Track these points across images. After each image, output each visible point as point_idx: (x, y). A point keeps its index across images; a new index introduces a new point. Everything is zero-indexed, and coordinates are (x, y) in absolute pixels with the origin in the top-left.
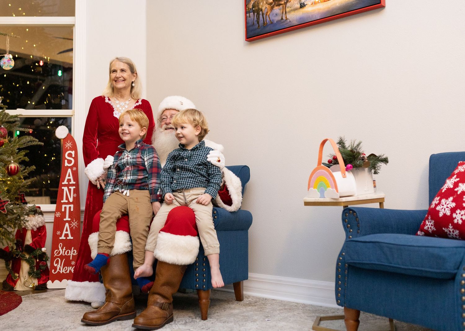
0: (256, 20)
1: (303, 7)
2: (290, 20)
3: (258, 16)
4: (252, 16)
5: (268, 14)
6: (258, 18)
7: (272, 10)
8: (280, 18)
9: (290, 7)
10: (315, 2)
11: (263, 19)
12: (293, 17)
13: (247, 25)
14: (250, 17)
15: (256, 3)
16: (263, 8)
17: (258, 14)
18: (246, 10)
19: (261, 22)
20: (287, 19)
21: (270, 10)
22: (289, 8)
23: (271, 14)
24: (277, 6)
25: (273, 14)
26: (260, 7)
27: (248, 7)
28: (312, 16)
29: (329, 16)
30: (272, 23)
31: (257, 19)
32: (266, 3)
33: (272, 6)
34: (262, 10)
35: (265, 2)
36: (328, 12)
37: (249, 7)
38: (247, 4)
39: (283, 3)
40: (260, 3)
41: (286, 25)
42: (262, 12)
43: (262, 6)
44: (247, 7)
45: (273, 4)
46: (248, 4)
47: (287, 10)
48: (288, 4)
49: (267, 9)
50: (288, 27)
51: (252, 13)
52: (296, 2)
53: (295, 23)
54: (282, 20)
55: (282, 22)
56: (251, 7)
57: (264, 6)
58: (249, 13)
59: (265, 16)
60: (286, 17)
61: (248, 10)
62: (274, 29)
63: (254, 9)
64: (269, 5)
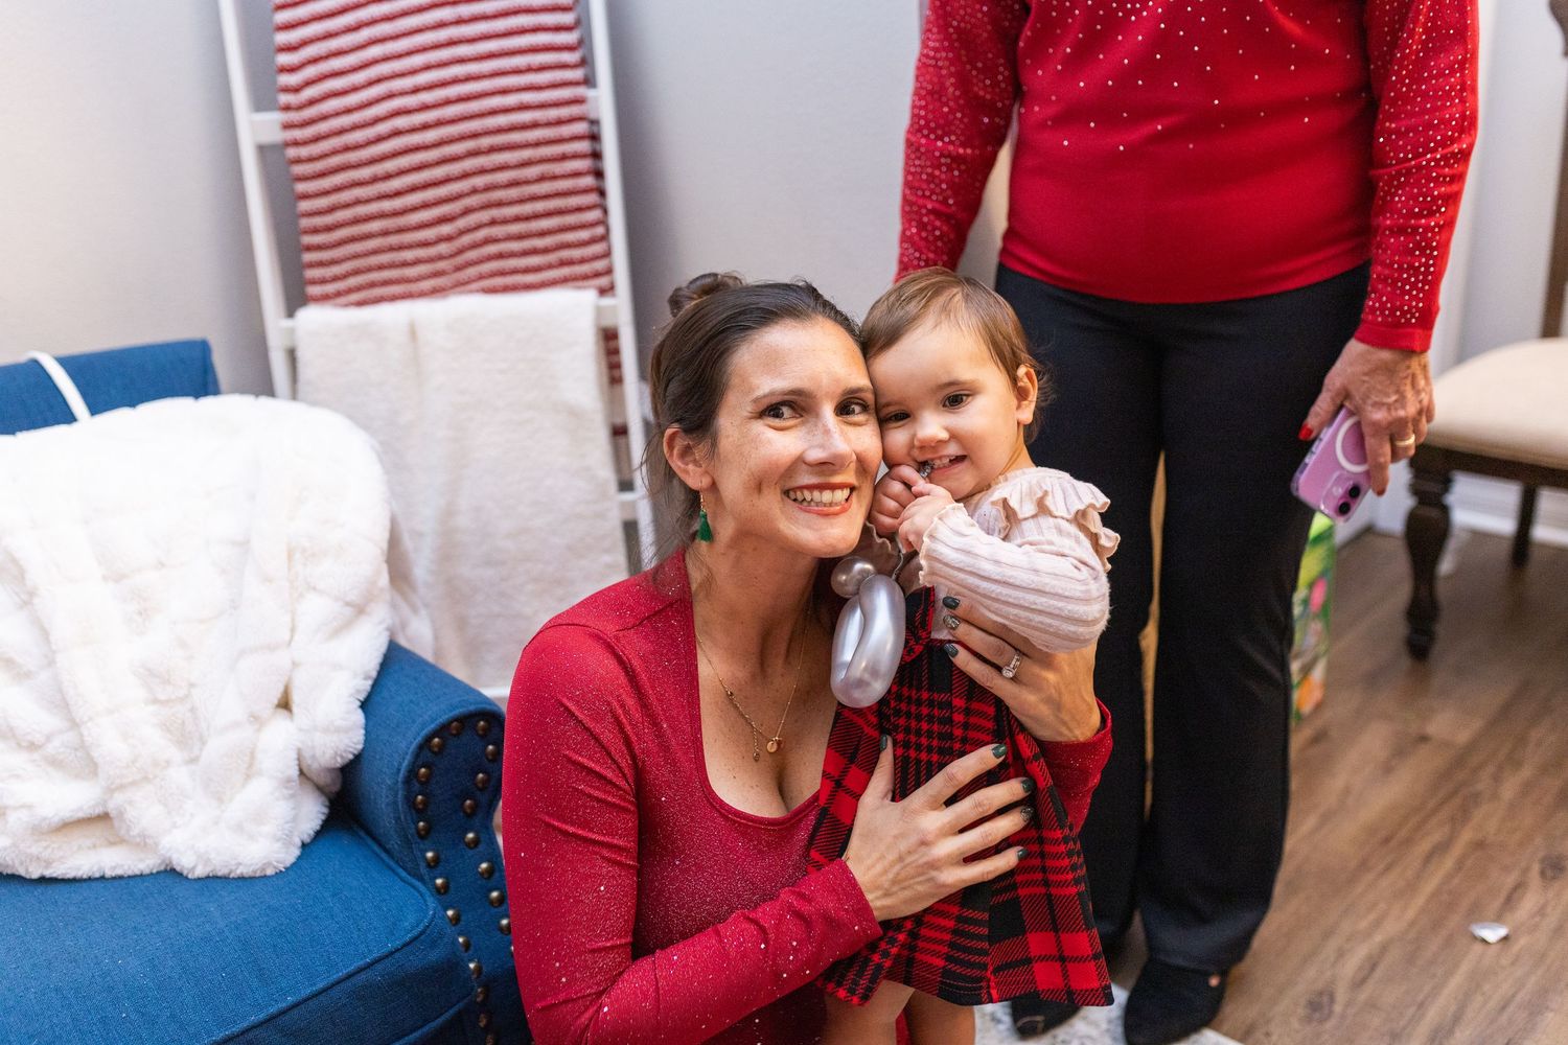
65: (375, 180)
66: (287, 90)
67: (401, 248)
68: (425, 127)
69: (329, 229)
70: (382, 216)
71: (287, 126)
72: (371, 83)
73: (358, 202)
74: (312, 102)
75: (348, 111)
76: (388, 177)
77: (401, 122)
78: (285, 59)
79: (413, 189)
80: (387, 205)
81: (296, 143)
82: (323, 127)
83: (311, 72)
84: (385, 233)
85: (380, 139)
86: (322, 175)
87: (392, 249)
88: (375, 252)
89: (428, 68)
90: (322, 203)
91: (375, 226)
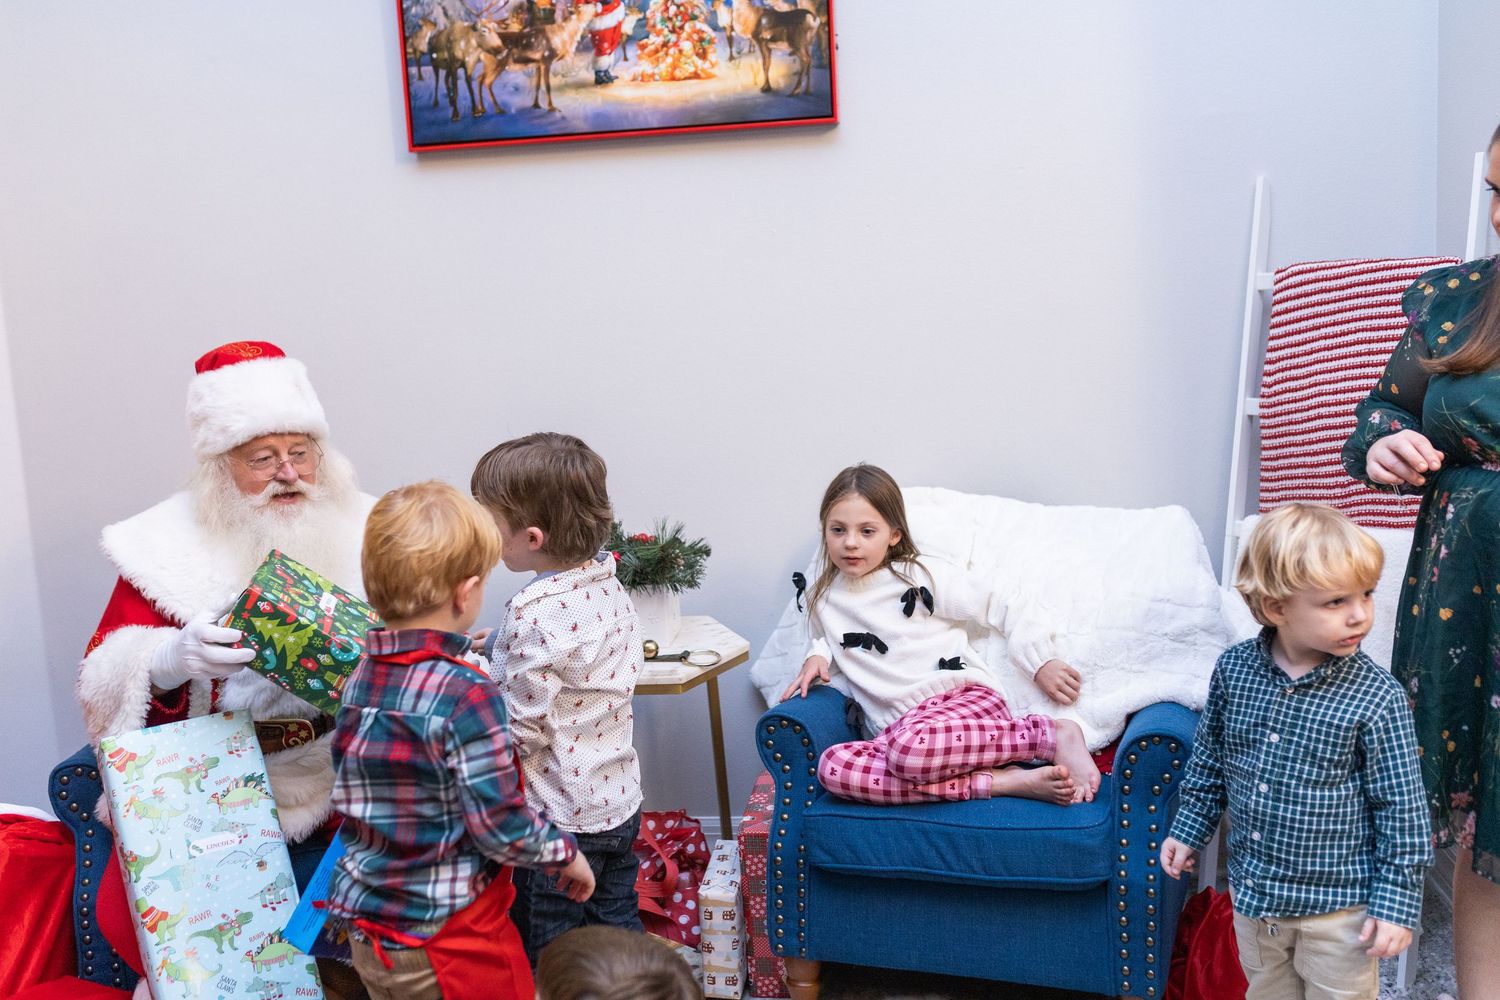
0: (445, 91)
1: (607, 83)
2: (565, 112)
3: (450, 79)
4: (430, 78)
5: (488, 81)
6: (452, 89)
7: (499, 74)
8: (529, 102)
9: (563, 76)
10: (642, 75)
11: (468, 94)
12: (575, 105)
13: (412, 102)
14: (421, 77)
15: (443, 39)
16: (470, 60)
17: (452, 75)
18: (405, 53)
19: (464, 101)
20: (552, 110)
21: (495, 70)
22: (560, 77)
23: (497, 82)
24: (517, 61)
25: (505, 86)
26: (459, 54)
27: (412, 44)
28: (636, 115)
29: (687, 124)
30: (502, 111)
31: (448, 89)
32: (480, 45)
33: (499, 57)
34: (463, 65)
35: (474, 42)
36: (683, 111)
37: (416, 45)
38: (407, 34)
39: (537, 56)
40: (455, 40)
41: (549, 128)
42: (466, 72)
43: (466, 53)
44: (408, 44)
45: (505, 53)
46: (409, 37)
47: (554, 81)
48: (556, 65)
49: (480, 65)
50: (557, 133)
51: (430, 68)
52: (582, 64)
53: (583, 127)
54: (537, 110)
55: (537, 114)
56: (423, 46)
57: (472, 55)
58: (419, 65)
59: (475, 85)
60: (550, 104)
61: (412, 56)
62: (511, 131)
63: (434, 56)
64: (489, 56)
65: (1303, 444)
66: (1264, 386)
67: (1313, 487)
68: (1337, 415)
69: (1275, 469)
70: (1304, 466)
71: (1262, 407)
72: (1311, 386)
73: (1292, 456)
74: (1276, 394)
75: (1295, 401)
76: (1311, 443)
77: (1323, 411)
78: (1268, 368)
79: (1324, 452)
80: (1308, 460)
81: (1264, 417)
82: (1279, 409)
83: (1279, 376)
84: (1306, 477)
85: (1310, 420)
86: (1275, 437)
87: (1307, 487)
88: (1298, 488)
89: (1345, 380)
90: (1273, 453)
91: (1300, 471)
